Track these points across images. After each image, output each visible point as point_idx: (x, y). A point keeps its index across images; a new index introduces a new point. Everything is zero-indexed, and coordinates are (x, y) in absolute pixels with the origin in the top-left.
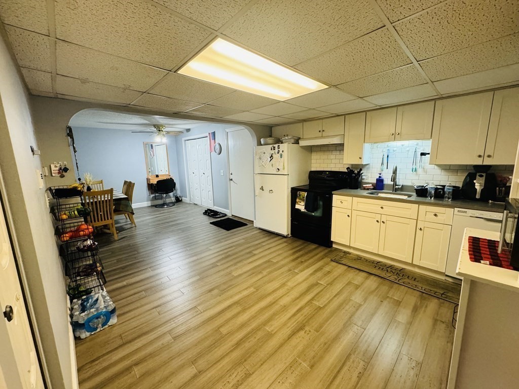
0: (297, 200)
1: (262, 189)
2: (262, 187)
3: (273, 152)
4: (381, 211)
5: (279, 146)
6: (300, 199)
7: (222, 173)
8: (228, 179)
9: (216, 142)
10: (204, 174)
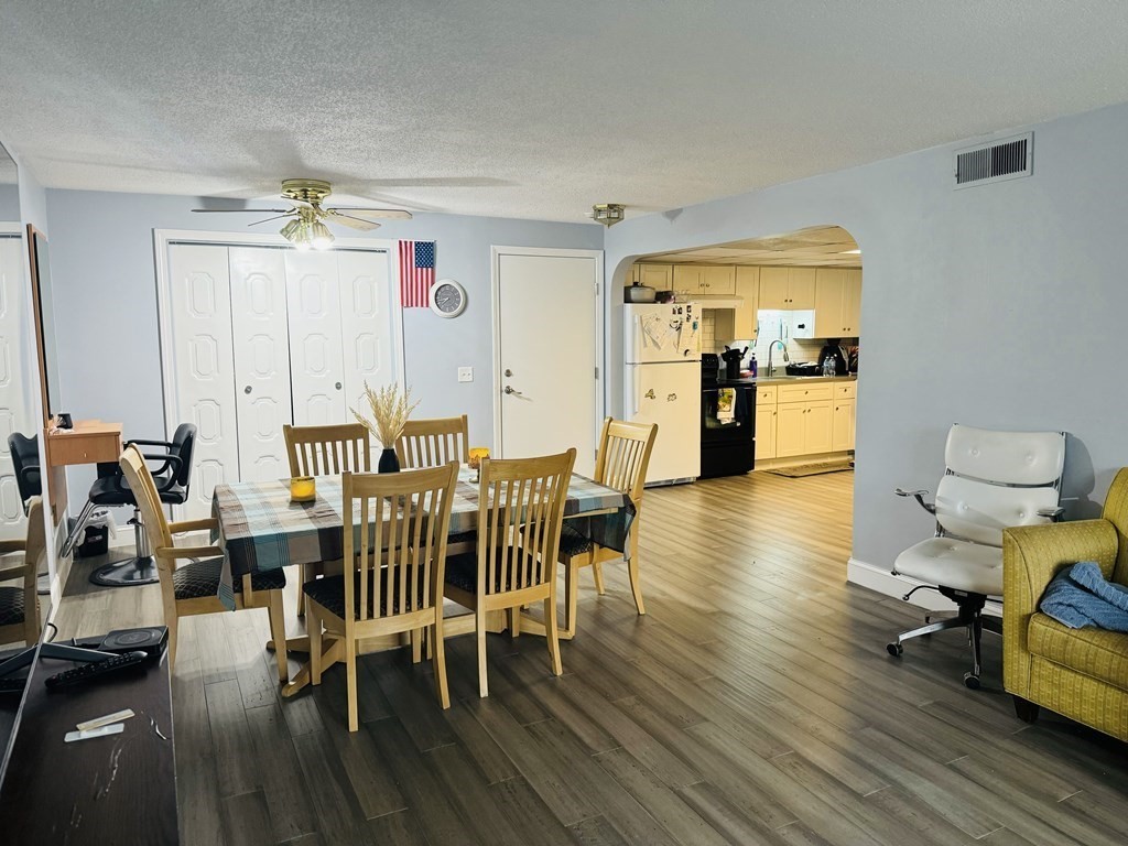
0: (720, 403)
1: (651, 395)
2: (651, 391)
3: (677, 317)
4: (806, 397)
5: (689, 307)
6: (724, 401)
7: (465, 374)
8: (496, 392)
9: (437, 277)
10: (338, 386)
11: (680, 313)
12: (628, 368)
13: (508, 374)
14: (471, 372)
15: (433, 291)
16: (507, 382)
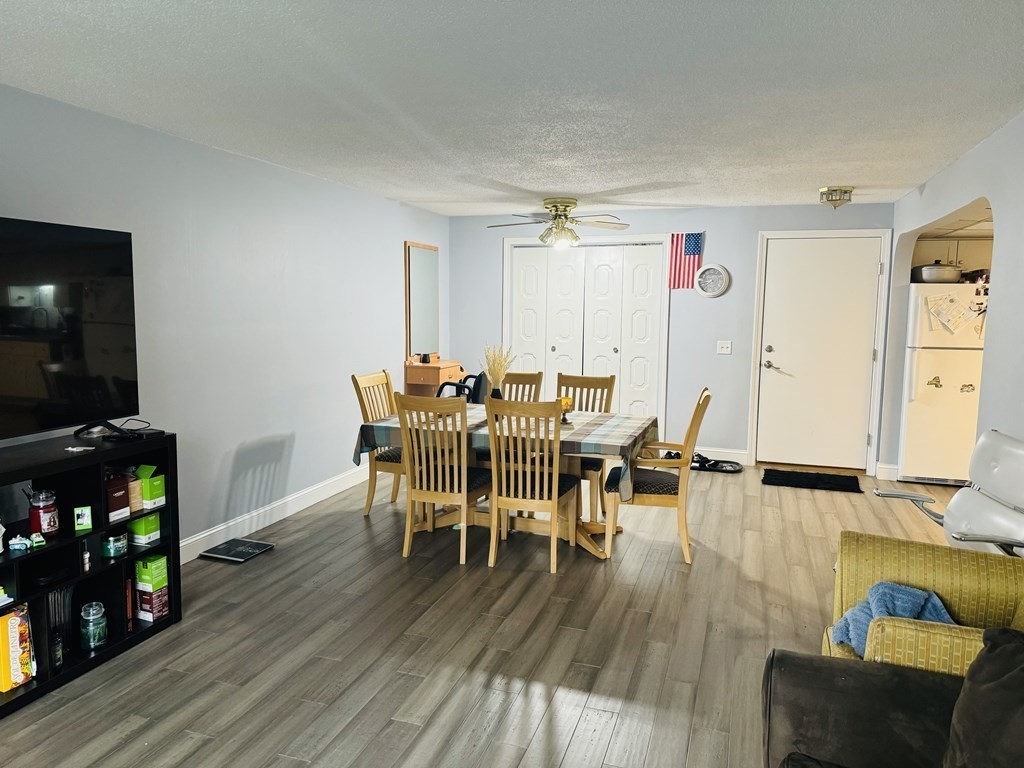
1: (936, 383)
2: (936, 378)
7: (723, 347)
8: (754, 365)
9: (704, 263)
10: (616, 351)
11: (986, 294)
12: (908, 351)
13: (770, 349)
14: (729, 346)
15: (698, 274)
16: (767, 357)
